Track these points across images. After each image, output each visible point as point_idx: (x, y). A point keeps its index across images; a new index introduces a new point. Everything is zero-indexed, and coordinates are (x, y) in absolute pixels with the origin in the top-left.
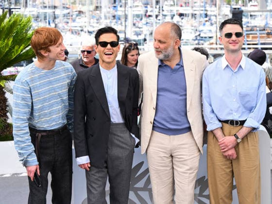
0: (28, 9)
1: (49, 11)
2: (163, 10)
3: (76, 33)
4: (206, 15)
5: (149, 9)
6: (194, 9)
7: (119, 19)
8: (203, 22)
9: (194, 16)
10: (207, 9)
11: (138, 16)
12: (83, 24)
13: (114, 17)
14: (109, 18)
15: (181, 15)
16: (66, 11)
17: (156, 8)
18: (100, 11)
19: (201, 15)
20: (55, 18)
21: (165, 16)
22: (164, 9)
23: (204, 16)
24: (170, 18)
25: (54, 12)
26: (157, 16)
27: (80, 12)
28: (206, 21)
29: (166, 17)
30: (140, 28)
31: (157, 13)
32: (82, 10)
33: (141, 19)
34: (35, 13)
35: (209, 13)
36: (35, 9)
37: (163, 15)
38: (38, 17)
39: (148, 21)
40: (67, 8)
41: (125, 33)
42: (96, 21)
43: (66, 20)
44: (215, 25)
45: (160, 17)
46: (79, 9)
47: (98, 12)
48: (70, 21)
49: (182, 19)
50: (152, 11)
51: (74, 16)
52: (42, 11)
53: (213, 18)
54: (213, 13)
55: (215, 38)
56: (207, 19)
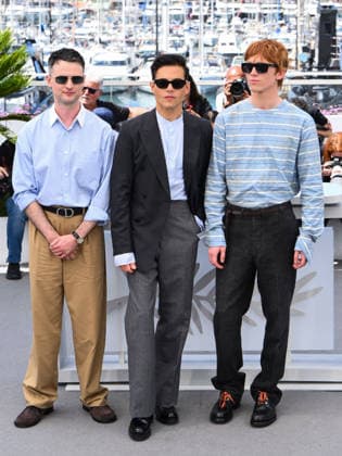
0: (9, 7)
1: (42, 10)
2: (215, 9)
3: (82, 44)
4: (282, 16)
5: (194, 7)
6: (264, 6)
7: (149, 22)
8: (277, 27)
9: (262, 17)
10: (283, 6)
11: (177, 17)
12: (93, 30)
13: (141, 18)
14: (133, 21)
15: (243, 16)
16: (67, 11)
17: (204, 4)
18: (120, 9)
19: (273, 15)
20: (51, 21)
21: (219, 17)
22: (217, 6)
23: (278, 17)
24: (226, 20)
25: (49, 12)
26: (206, 18)
27: (89, 12)
28: (282, 25)
29: (221, 20)
30: (180, 36)
31: (206, 13)
32: (91, 8)
33: (182, 23)
34: (21, 14)
35: (286, 13)
36: (21, 7)
37: (215, 16)
38: (25, 20)
39: (193, 25)
40: (70, 6)
41: (157, 44)
42: (112, 25)
43: (67, 24)
44: (294, 32)
45: (210, 20)
46: (87, 8)
47: (116, 11)
48: (73, 25)
49: (245, 22)
50: (198, 10)
51: (80, 18)
52: (31, 10)
53: (292, 20)
54: (292, 13)
55: (294, 51)
56: (283, 22)
